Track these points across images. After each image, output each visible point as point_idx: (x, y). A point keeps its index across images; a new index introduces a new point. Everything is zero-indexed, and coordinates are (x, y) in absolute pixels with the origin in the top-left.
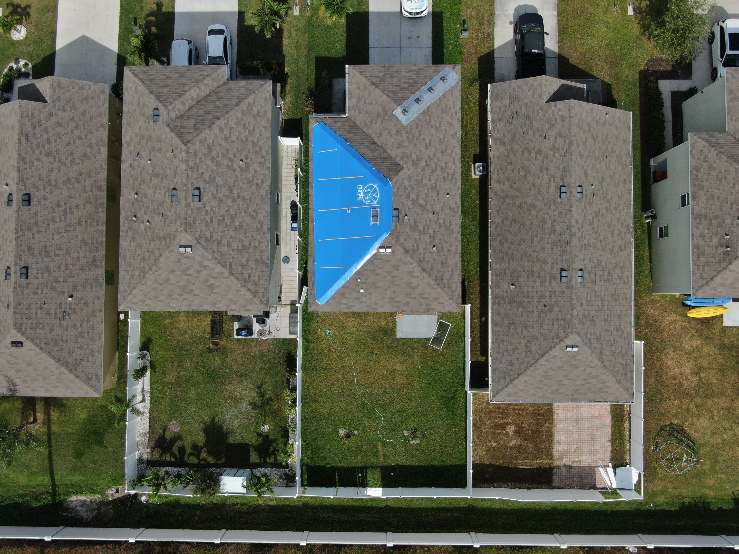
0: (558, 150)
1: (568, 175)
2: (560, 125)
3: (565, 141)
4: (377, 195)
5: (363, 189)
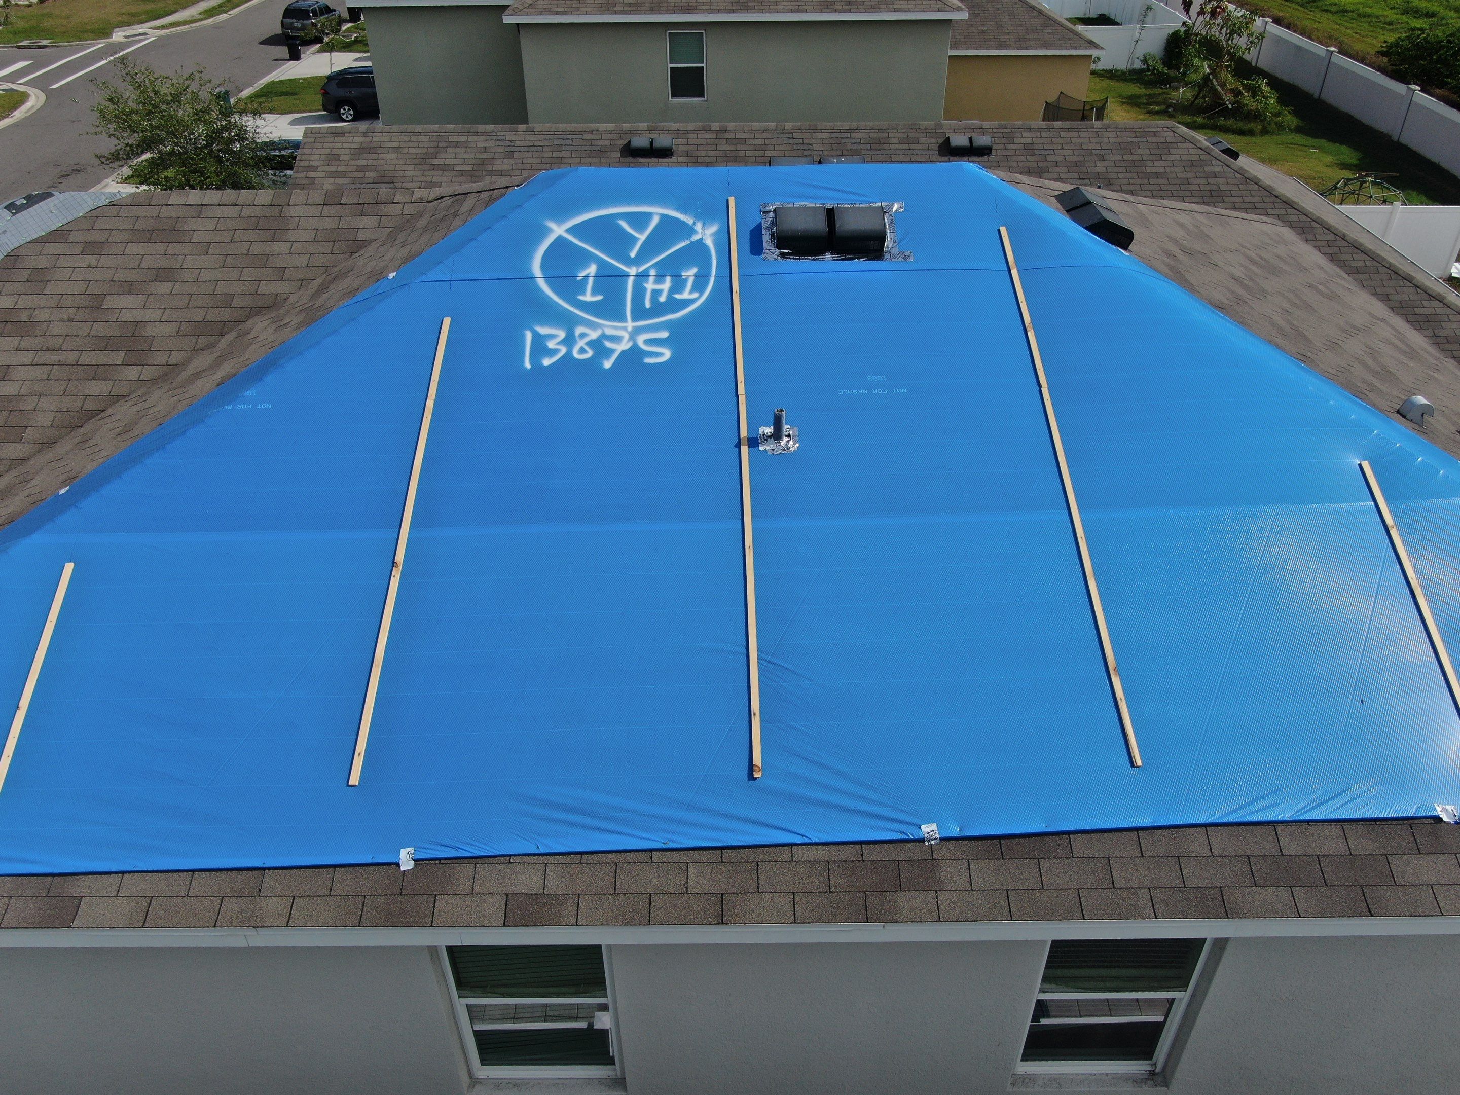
0: (483, 162)
1: (587, 137)
2: (394, 156)
3: (457, 144)
4: (639, 220)
5: (568, 322)
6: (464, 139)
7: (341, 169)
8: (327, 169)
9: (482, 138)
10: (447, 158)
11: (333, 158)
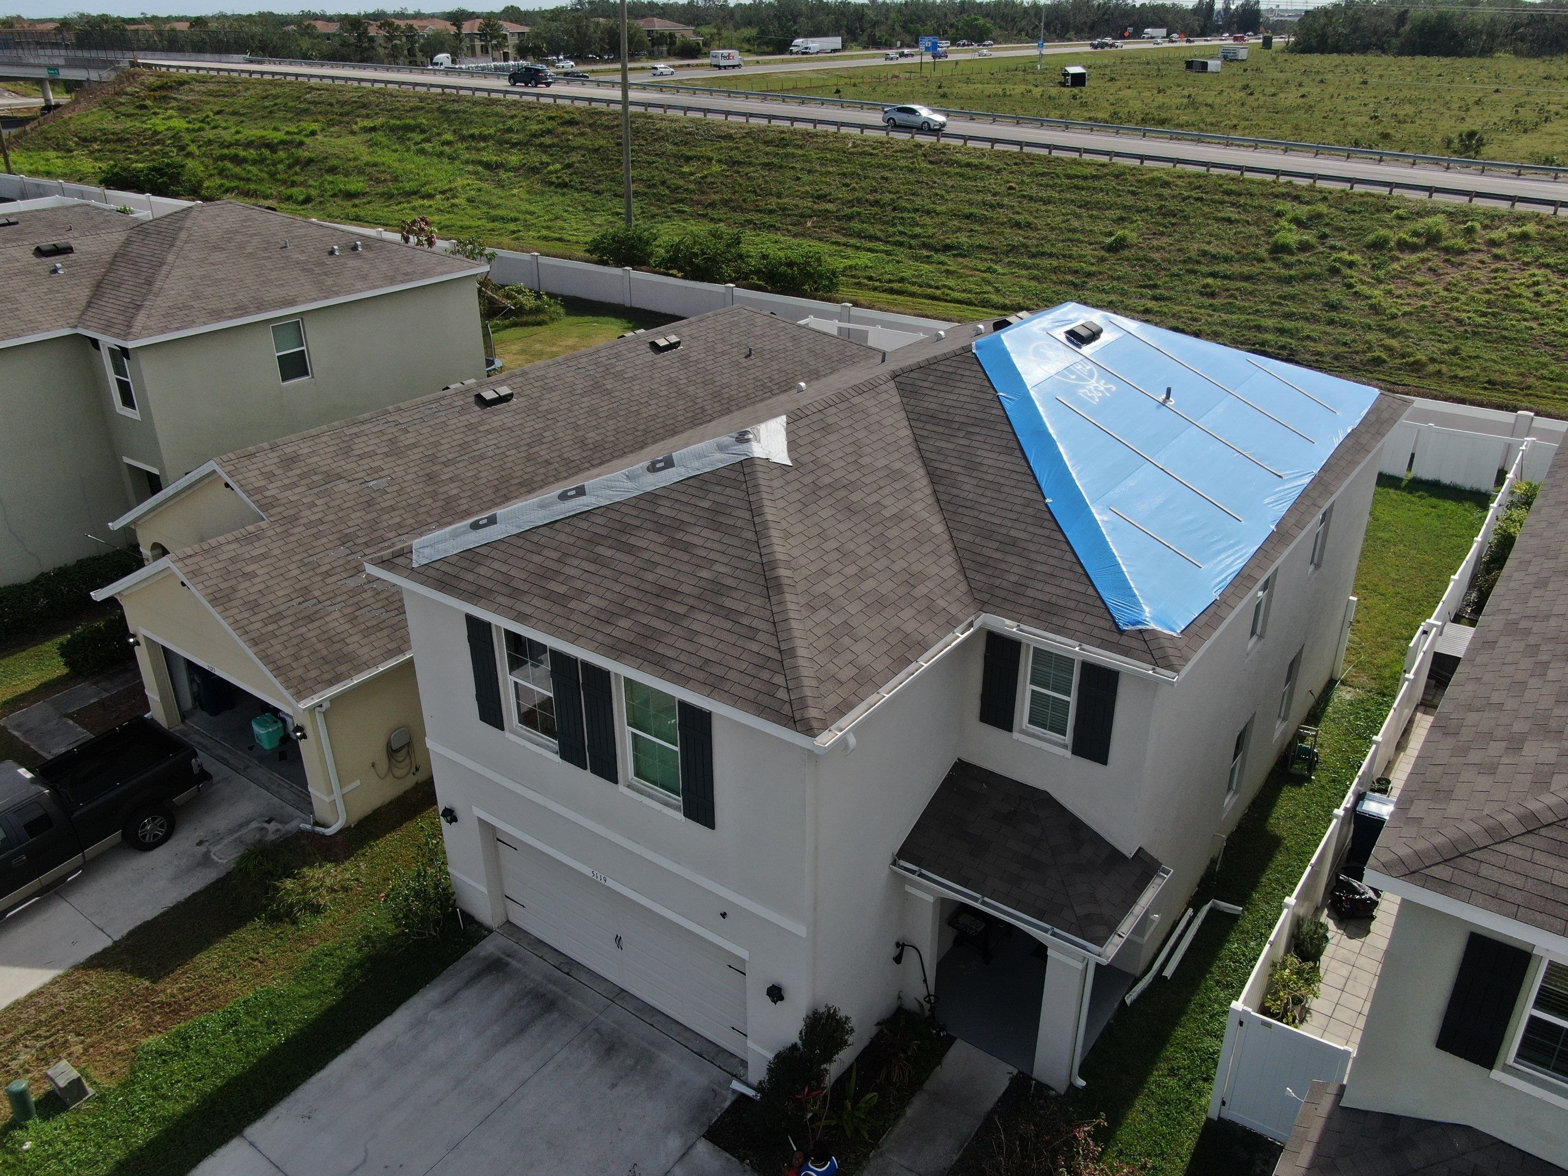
6: (356, 430)
7: (287, 482)
8: (274, 485)
9: (370, 425)
10: (360, 447)
11: (270, 476)
